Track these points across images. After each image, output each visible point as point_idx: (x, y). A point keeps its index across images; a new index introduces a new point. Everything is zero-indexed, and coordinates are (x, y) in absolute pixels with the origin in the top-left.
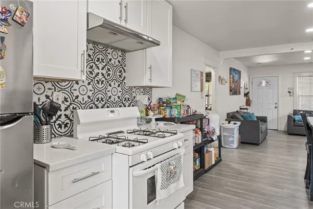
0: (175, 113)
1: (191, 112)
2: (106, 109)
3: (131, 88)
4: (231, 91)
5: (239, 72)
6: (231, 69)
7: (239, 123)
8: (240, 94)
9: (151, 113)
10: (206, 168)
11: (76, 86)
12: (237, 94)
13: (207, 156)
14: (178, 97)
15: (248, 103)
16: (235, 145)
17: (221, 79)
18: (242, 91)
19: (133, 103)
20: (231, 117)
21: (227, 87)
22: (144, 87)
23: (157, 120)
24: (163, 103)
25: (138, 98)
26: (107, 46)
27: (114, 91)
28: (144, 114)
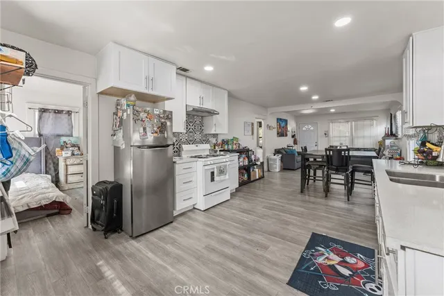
0: (230, 147)
1: (241, 147)
2: (193, 145)
3: (206, 135)
4: (278, 134)
5: (286, 121)
6: (278, 119)
7: (280, 155)
8: (286, 135)
9: (217, 147)
10: (252, 179)
11: (181, 135)
12: (284, 136)
13: (252, 173)
14: (235, 138)
15: (295, 142)
16: (278, 170)
17: (269, 127)
18: (290, 134)
19: (207, 142)
20: (277, 152)
21: (275, 131)
22: (214, 134)
23: (220, 151)
24: (225, 142)
25: (210, 139)
26: (194, 115)
27: (198, 136)
28: (213, 148)
